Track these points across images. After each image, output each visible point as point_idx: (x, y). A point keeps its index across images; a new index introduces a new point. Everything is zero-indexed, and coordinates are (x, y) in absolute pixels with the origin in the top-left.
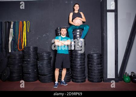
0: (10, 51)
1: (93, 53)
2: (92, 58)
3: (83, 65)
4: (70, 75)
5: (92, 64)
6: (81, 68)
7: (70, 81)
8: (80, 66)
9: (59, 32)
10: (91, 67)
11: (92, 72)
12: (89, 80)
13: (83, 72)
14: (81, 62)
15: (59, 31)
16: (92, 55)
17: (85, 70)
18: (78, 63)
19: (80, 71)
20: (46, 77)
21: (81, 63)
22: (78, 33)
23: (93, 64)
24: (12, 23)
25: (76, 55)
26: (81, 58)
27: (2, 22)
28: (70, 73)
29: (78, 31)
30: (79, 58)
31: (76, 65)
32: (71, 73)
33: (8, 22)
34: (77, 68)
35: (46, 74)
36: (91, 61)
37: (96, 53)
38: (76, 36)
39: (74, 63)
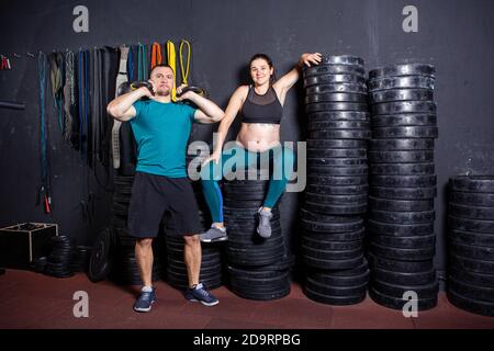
0: (117, 164)
1: (475, 173)
2: (475, 201)
3: (426, 230)
4: (364, 269)
5: (469, 226)
6: (417, 244)
7: (364, 297)
8: (414, 232)
9: (315, 80)
10: (466, 239)
11: (472, 266)
12: (451, 299)
13: (426, 262)
14: (419, 214)
15: (315, 76)
16: (472, 186)
17: (433, 252)
18: (404, 220)
19: (412, 255)
20: (255, 277)
21: (415, 218)
22: (404, 82)
23: (477, 226)
24: (125, 51)
25: (395, 183)
26: (418, 197)
27: (88, 52)
28: (361, 261)
29: (405, 69)
30: (406, 196)
31: (392, 230)
32: (366, 262)
33: (110, 50)
34: (399, 244)
35: (257, 263)
36: (468, 212)
37: (487, 173)
38: (394, 95)
39: (382, 217)
